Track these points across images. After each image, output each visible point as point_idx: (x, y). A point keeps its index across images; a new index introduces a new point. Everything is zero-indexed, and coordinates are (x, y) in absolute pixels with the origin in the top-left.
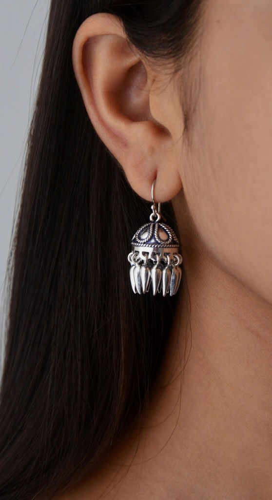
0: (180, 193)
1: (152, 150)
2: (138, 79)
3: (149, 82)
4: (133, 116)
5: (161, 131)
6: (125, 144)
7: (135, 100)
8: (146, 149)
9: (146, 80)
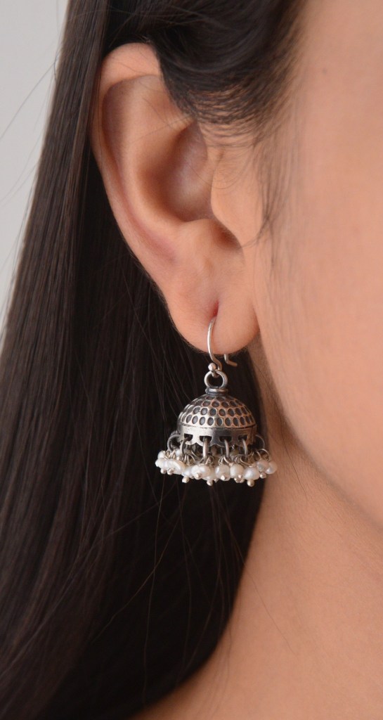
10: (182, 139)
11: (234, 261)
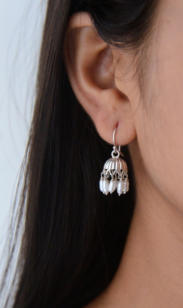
0: (135, 140)
1: (115, 109)
2: (106, 60)
3: (115, 61)
4: (102, 86)
5: (122, 97)
6: (97, 106)
7: (104, 74)
8: (110, 109)
9: (112, 60)
10: (102, 54)
11: (126, 106)
